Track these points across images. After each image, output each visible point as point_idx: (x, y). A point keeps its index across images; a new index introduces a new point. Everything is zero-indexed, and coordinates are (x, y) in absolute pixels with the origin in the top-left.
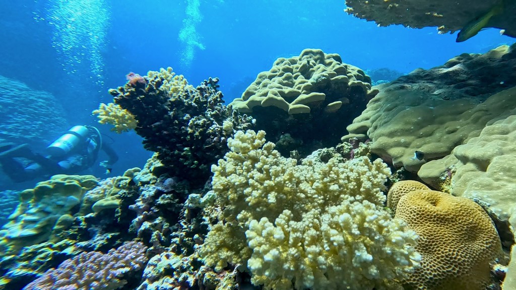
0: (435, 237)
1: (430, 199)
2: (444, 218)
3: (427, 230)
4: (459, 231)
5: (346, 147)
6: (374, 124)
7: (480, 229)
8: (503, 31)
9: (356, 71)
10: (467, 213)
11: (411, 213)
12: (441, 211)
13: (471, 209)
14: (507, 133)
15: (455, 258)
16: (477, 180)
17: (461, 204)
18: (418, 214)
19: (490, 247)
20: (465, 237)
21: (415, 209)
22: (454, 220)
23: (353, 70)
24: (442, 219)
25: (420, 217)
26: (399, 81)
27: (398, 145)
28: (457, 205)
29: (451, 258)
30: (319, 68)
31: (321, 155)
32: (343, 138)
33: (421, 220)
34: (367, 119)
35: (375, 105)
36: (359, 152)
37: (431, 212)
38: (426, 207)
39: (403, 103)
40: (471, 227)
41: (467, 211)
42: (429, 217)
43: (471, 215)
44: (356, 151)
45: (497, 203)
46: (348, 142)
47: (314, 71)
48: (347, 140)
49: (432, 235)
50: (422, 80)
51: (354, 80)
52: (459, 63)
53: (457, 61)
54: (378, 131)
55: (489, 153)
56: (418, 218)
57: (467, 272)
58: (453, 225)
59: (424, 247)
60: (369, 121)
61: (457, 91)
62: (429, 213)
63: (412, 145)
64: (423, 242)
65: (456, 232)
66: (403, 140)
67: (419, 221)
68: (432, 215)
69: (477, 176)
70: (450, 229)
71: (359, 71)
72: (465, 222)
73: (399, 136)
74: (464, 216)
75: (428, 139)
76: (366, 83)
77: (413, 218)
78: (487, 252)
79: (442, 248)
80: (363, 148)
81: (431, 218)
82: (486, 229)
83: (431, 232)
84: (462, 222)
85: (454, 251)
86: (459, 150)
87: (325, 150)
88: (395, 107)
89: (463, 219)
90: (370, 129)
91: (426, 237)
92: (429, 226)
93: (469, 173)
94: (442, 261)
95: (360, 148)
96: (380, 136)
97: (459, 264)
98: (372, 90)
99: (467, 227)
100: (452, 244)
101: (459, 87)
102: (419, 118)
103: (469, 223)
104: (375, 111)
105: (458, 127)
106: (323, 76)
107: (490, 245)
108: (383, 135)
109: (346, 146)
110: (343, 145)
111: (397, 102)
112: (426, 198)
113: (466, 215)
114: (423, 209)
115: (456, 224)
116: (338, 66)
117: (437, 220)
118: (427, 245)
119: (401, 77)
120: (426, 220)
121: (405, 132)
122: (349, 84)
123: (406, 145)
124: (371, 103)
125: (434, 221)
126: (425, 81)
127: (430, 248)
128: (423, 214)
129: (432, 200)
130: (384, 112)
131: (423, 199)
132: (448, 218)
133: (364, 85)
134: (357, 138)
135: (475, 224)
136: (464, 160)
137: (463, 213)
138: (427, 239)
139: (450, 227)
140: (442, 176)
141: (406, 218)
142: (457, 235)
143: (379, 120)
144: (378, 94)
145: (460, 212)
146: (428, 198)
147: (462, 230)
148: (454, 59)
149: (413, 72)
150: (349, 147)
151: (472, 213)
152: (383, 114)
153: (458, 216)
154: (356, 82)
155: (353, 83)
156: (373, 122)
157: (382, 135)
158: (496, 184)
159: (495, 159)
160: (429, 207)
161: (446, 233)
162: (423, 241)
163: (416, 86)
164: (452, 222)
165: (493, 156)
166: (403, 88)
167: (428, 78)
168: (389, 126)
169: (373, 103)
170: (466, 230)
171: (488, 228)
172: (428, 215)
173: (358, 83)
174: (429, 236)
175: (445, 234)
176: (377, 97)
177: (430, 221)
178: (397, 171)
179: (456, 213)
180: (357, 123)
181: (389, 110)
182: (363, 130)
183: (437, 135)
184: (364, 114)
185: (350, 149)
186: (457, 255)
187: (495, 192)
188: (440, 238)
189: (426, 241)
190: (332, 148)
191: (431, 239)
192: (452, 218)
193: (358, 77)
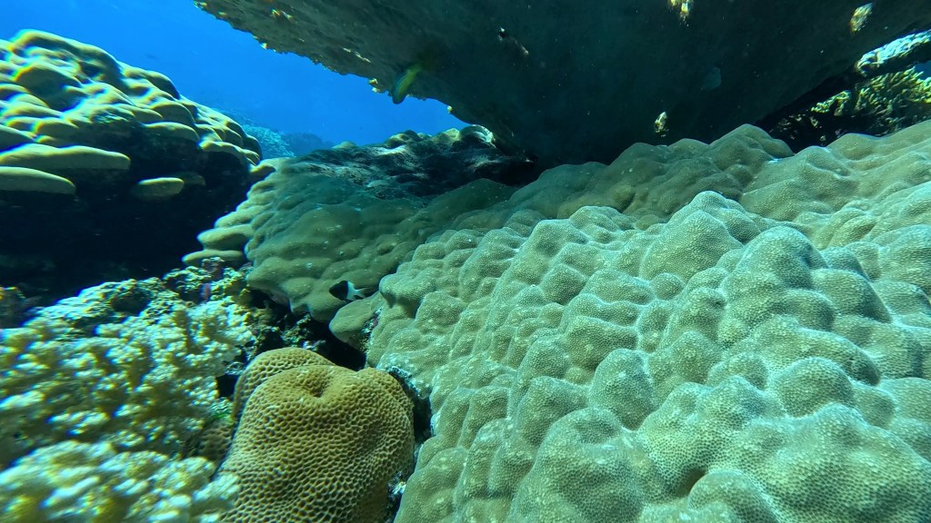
0: (306, 461)
1: (310, 385)
2: (328, 417)
3: (291, 450)
4: (350, 438)
5: (193, 276)
6: (259, 232)
7: (384, 424)
8: (450, 108)
9: (225, 123)
10: (369, 401)
11: (268, 419)
12: (324, 406)
13: (376, 392)
14: (443, 257)
15: (333, 495)
16: (401, 335)
17: (361, 386)
18: (281, 420)
19: (394, 454)
20: (358, 446)
21: (277, 410)
22: (344, 419)
23: (215, 119)
24: (325, 421)
25: (284, 425)
26: (313, 157)
27: (301, 273)
28: (354, 389)
29: (326, 497)
30: (101, 91)
31: (112, 297)
32: (187, 258)
33: (285, 430)
34: (246, 221)
35: (263, 195)
36: (224, 288)
37: (306, 412)
38: (298, 402)
39: (311, 197)
40: (371, 426)
41: (369, 396)
42: (300, 422)
43: (373, 402)
44: (215, 286)
45: (421, 370)
46: (200, 266)
47: (83, 95)
48: (197, 262)
49: (299, 459)
50: (353, 161)
51: (216, 140)
52: (405, 143)
53: (402, 140)
54: (265, 247)
55: (420, 289)
56: (278, 429)
57: (349, 516)
58: (342, 429)
59: (280, 488)
60: (249, 226)
61: (399, 188)
62: (301, 414)
63: (326, 274)
64: (279, 479)
65: (344, 442)
66: (309, 264)
67: (280, 435)
68: (307, 417)
69: (404, 327)
70: (336, 438)
71: (229, 125)
72: (362, 418)
73: (304, 257)
74: (363, 408)
75: (351, 263)
76: (247, 151)
77: (268, 431)
78: (389, 464)
79: (313, 482)
80: (232, 280)
81: (305, 423)
82: (393, 424)
83: (299, 453)
84: (357, 419)
85: (334, 480)
86: (386, 284)
87: (127, 284)
88: (299, 203)
89: (359, 413)
90: (252, 241)
91: (286, 466)
92: (297, 441)
93: (395, 321)
94: (309, 508)
95: (226, 279)
96: (268, 256)
97: (340, 504)
98: (260, 166)
99: (365, 428)
100: (334, 467)
101: (401, 180)
102: (338, 226)
103: (369, 418)
104: (262, 207)
105: (394, 244)
106: (117, 113)
107: (395, 450)
108: (273, 254)
109: (192, 274)
110: (184, 272)
111: (303, 194)
112: (304, 383)
113: (366, 405)
114: (292, 407)
115: (347, 426)
116: (166, 102)
117: (316, 426)
118: (286, 483)
119: (318, 151)
120: (294, 430)
121: (314, 250)
122: (203, 145)
123: (316, 274)
124: (255, 190)
125: (309, 428)
126: (357, 165)
127: (291, 487)
128: (290, 419)
129: (315, 385)
130: (279, 209)
131: (299, 385)
132: (335, 418)
133: (242, 154)
134: (222, 258)
135: (377, 417)
136: (391, 299)
137: (362, 402)
138: (290, 469)
139: (337, 433)
140: (366, 326)
141: (256, 432)
142: (345, 447)
143: (269, 226)
144: (272, 174)
145: (357, 401)
146: (308, 382)
147: (355, 435)
148: (398, 137)
149: (341, 146)
150: (202, 277)
151: (377, 400)
152: (277, 213)
153: (353, 409)
154: (221, 144)
155: (212, 146)
156: (257, 227)
157: (271, 254)
158: (424, 337)
159: (425, 299)
160: (306, 400)
161: (327, 447)
162: (279, 476)
163: (340, 170)
164: (342, 422)
165: (424, 293)
166: (316, 169)
167: (361, 159)
168: (285, 238)
169: (259, 191)
170: (361, 434)
171: (397, 421)
172: (300, 419)
173: (225, 147)
174: (294, 462)
175: (325, 451)
176: (268, 180)
177: (302, 430)
178: (299, 323)
179: (351, 405)
180: (224, 226)
181: (288, 207)
182: (236, 242)
183: (365, 255)
184: (241, 210)
185: (203, 281)
186: (339, 487)
187: (420, 352)
188: (313, 462)
189: (285, 476)
190: (152, 281)
191: (296, 468)
192: (342, 415)
193: (225, 135)
